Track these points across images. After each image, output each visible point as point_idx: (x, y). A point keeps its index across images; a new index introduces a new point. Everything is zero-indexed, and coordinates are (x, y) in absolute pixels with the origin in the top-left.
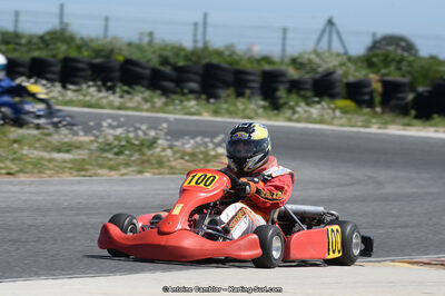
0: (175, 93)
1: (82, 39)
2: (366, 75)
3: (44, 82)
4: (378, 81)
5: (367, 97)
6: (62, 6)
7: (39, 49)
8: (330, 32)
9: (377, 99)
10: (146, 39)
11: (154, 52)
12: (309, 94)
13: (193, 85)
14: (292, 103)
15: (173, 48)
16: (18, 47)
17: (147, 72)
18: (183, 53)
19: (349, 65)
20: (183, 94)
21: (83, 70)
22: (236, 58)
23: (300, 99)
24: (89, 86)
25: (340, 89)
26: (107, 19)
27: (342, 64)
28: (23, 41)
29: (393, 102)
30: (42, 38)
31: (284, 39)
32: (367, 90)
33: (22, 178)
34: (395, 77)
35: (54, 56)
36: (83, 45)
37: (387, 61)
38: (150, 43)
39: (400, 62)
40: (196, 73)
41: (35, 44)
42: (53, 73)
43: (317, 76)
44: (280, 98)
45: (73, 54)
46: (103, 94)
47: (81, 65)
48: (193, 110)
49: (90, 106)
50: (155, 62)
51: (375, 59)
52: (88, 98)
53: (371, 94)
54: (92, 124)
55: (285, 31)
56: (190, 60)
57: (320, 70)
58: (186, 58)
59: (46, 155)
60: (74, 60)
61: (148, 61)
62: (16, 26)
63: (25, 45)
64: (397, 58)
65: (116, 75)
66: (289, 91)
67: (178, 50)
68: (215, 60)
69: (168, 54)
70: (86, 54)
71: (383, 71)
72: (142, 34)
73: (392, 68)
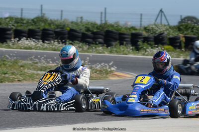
0: (93, 44)
1: (51, 20)
2: (177, 35)
3: (34, 40)
4: (183, 37)
5: (178, 44)
6: (42, 6)
7: (32, 25)
8: (161, 15)
9: (183, 45)
10: (79, 20)
11: (83, 26)
12: (153, 43)
13: (101, 40)
14: (145, 47)
15: (91, 23)
16: (22, 24)
17: (80, 35)
18: (96, 26)
19: (170, 30)
20: (96, 44)
21: (51, 34)
22: (120, 28)
23: (149, 45)
24: (54, 41)
25: (166, 40)
26: (62, 11)
27: (167, 30)
28: (25, 22)
29: (190, 46)
30: (33, 20)
31: (141, 19)
32: (179, 41)
33: (25, 82)
34: (191, 35)
35: (39, 28)
36: (51, 23)
37: (187, 28)
38: (81, 22)
39: (193, 28)
40: (102, 35)
41: (30, 23)
42: (38, 36)
43: (156, 35)
44: (139, 45)
45: (47, 27)
46: (61, 45)
47: (50, 32)
48: (101, 51)
49: (55, 50)
50: (83, 30)
51: (181, 27)
52: (54, 47)
53: (180, 42)
54: (55, 58)
55: (141, 15)
56: (99, 29)
57: (157, 32)
58: (97, 28)
59: (35, 72)
60: (47, 30)
61: (81, 30)
62: (22, 15)
64: (192, 27)
65: (66, 36)
66: (144, 42)
67: (94, 25)
68: (110, 29)
69: (90, 26)
70: (53, 27)
71: (185, 32)
72: (77, 18)
73: (190, 31)
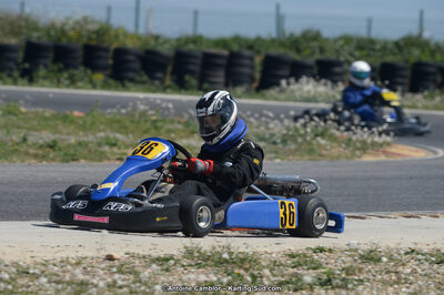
7: (394, 54)
16: (372, 52)
21: (429, 74)
28: (378, 47)
30: (397, 44)
35: (407, 61)
42: (403, 77)
45: (426, 58)
47: (431, 70)
60: (426, 65)
63: (379, 50)
